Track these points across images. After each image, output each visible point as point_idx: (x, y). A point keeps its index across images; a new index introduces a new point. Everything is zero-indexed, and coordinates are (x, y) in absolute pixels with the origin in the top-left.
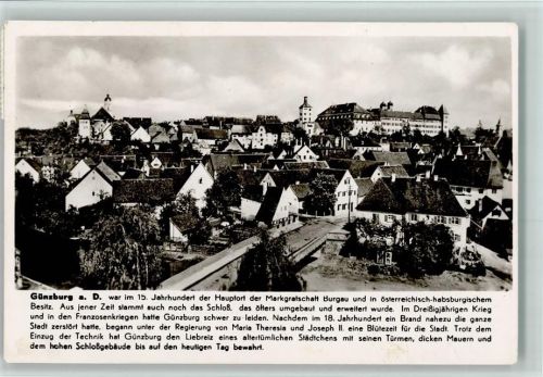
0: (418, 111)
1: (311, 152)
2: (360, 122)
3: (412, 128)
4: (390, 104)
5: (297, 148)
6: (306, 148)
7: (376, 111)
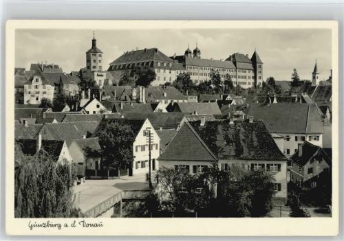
0: (229, 59)
1: (102, 107)
2: (162, 71)
3: (223, 79)
4: (196, 52)
5: (83, 102)
6: (95, 102)
7: (181, 59)
